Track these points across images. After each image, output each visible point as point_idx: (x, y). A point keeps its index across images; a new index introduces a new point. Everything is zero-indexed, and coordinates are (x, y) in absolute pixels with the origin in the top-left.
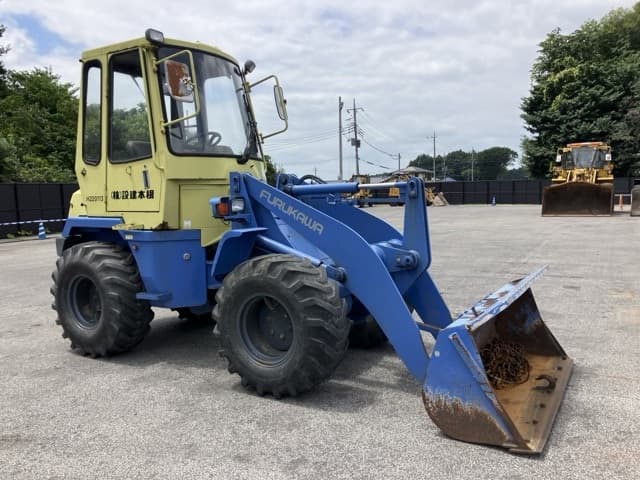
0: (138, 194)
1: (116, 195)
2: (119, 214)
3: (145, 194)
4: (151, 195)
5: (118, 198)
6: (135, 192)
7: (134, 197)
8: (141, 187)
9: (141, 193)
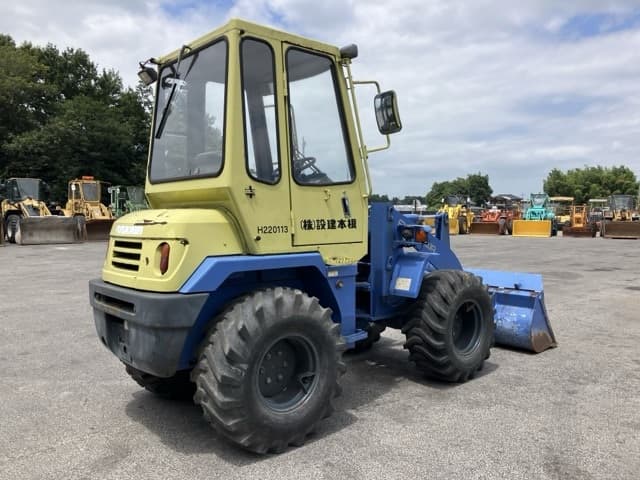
0: (337, 224)
1: (308, 225)
2: (314, 248)
3: (346, 223)
4: (353, 224)
5: (310, 227)
6: (333, 222)
7: (333, 227)
8: (340, 215)
9: (342, 223)
